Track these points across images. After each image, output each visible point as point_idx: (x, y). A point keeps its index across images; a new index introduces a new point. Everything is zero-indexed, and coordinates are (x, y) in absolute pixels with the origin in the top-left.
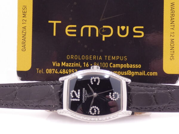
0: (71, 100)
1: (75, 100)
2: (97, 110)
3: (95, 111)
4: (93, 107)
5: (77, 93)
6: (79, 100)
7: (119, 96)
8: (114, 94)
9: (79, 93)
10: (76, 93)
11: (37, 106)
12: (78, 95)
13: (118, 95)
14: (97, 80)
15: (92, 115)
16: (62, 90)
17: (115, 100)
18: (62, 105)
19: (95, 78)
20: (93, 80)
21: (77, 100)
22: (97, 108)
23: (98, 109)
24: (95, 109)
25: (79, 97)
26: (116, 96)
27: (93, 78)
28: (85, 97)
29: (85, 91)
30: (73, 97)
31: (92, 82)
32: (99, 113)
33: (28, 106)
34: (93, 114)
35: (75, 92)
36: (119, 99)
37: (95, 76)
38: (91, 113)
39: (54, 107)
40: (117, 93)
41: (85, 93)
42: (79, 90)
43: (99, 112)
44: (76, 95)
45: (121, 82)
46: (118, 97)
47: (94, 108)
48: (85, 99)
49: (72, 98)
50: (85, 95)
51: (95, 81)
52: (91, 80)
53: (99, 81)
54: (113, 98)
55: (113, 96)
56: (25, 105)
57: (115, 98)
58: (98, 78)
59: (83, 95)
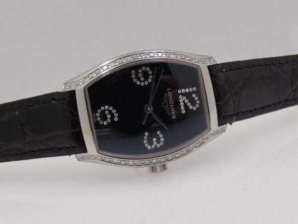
0: (194, 89)
1: (187, 90)
2: (139, 79)
3: (140, 75)
4: (146, 83)
5: (185, 105)
6: (179, 91)
7: (97, 117)
8: (109, 120)
9: (182, 105)
10: (189, 104)
11: (252, 66)
12: (184, 102)
13: (99, 119)
14: (151, 143)
15: (147, 65)
16: (217, 106)
17: (103, 108)
18: (211, 75)
19: (156, 146)
20: (158, 141)
21: (183, 91)
22: (138, 83)
23: (135, 80)
24: (142, 79)
25: (181, 97)
26: (104, 117)
27: (158, 146)
28: (169, 101)
30: (194, 95)
31: (161, 136)
32: (133, 72)
33: (266, 65)
34: (144, 68)
35: (191, 107)
36: (94, 110)
37: (156, 150)
38: (148, 69)
39: (222, 69)
40: (101, 122)
41: (170, 110)
42: (183, 112)
43: (133, 76)
44: (187, 101)
46: (98, 115)
47: (144, 81)
48: (168, 96)
49: (193, 92)
50: (169, 105)
51: (155, 139)
52: (162, 140)
53: (145, 141)
54: (108, 110)
55: (109, 116)
56: (272, 65)
57: (103, 112)
58: (149, 147)
59: (172, 104)
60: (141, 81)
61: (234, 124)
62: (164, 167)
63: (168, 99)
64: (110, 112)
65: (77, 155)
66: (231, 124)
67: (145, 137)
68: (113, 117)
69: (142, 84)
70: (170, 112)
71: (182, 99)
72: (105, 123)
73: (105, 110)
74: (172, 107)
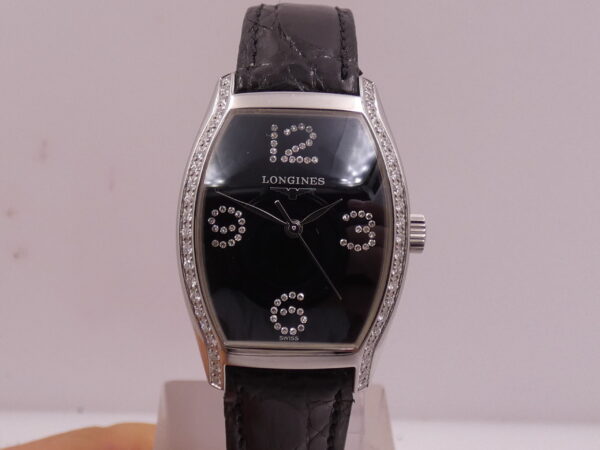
0: (274, 127)
1: (274, 143)
2: (231, 235)
3: (224, 230)
4: (242, 221)
5: (303, 153)
6: (273, 159)
7: (288, 334)
8: (301, 311)
9: (302, 159)
10: (302, 146)
12: (296, 155)
13: (293, 331)
14: (363, 238)
15: (207, 214)
16: (319, 89)
17: (274, 318)
18: (254, 89)
19: (372, 229)
20: (364, 222)
21: (274, 151)
22: (238, 238)
23: (232, 243)
24: (232, 228)
25: (284, 159)
26: (291, 320)
27: (372, 224)
28: (287, 185)
29: (312, 186)
30: (287, 132)
31: (353, 215)
32: (215, 243)
35: (309, 143)
36: (275, 336)
38: (215, 213)
39: (249, 67)
40: (301, 327)
41: (305, 186)
42: (315, 160)
43: (223, 245)
44: (295, 149)
46: (284, 330)
47: (238, 226)
48: (277, 185)
49: (280, 132)
50: (295, 186)
51: (358, 229)
52: (362, 213)
53: (358, 248)
54: (279, 308)
55: (292, 309)
57: (281, 318)
58: (371, 243)
59: (296, 179)
60: (236, 232)
63: (283, 185)
64: (285, 305)
65: (356, 389)
66: (361, 73)
67: (350, 246)
68: (295, 303)
69: (243, 230)
70: (309, 186)
71: (289, 157)
72: (304, 319)
73: (278, 314)
74: (300, 180)
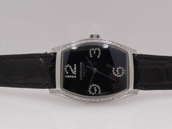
0: (66, 77)
1: (71, 76)
2: (97, 88)
3: (96, 90)
4: (93, 85)
5: (73, 69)
6: (75, 77)
7: (124, 72)
8: (118, 69)
9: (75, 69)
10: (71, 68)
11: (23, 84)
12: (74, 70)
13: (123, 71)
14: (97, 51)
15: (91, 95)
16: (55, 64)
17: (120, 76)
18: (55, 83)
19: (95, 49)
20: (93, 51)
21: (73, 77)
22: (98, 86)
23: (99, 88)
24: (95, 88)
25: (75, 74)
26: (120, 71)
27: (93, 49)
28: (82, 73)
30: (67, 73)
31: (91, 54)
32: (100, 93)
33: (13, 83)
34: (93, 94)
37: (95, 47)
38: (91, 93)
39: (45, 85)
40: (122, 68)
42: (75, 65)
43: (100, 91)
44: (72, 70)
45: (127, 55)
46: (123, 73)
48: (82, 76)
49: (67, 75)
50: (82, 70)
51: (95, 53)
52: (90, 52)
53: (100, 53)
54: (117, 74)
55: (117, 71)
56: (9, 82)
57: (120, 74)
58: (98, 49)
59: (81, 70)
60: (96, 87)
61: (44, 52)
62: (92, 36)
63: (82, 74)
66: (46, 52)
67: (99, 55)
68: (115, 70)
69: (96, 85)
70: (82, 66)
71: (74, 73)
72: (120, 68)
73: (119, 75)
74: (81, 69)
